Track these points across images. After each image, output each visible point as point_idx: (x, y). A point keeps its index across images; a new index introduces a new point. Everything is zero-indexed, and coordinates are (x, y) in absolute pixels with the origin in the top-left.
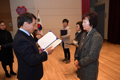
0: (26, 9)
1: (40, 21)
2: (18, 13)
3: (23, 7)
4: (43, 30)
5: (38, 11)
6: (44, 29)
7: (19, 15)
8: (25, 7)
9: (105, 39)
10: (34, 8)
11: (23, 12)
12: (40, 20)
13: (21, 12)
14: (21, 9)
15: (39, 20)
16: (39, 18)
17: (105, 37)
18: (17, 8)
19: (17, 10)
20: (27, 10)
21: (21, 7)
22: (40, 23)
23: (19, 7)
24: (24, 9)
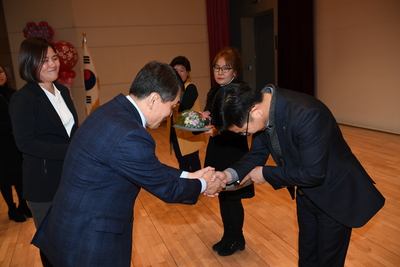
0: (50, 29)
1: (91, 61)
3: (44, 24)
4: (99, 86)
5: (84, 35)
6: (101, 83)
8: (50, 24)
10: (74, 27)
12: (90, 59)
14: (37, 29)
15: (86, 60)
16: (87, 54)
18: (25, 26)
19: (25, 33)
20: (53, 33)
21: (37, 24)
22: (90, 67)
23: (30, 25)
24: (46, 30)
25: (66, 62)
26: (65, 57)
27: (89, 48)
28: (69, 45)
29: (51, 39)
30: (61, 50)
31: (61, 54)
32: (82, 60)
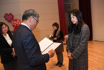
2: (6, 19)
3: (10, 14)
7: (7, 20)
8: (12, 14)
10: (20, 15)
11: (10, 18)
13: (8, 18)
14: (8, 15)
18: (4, 15)
19: (5, 17)
20: (13, 17)
21: (8, 14)
23: (6, 14)
24: (11, 16)
25: (18, 25)
26: (18, 24)
28: (19, 20)
30: (17, 22)
31: (17, 23)
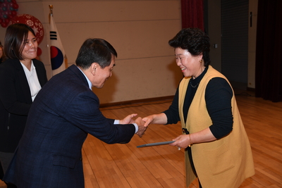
0: (14, 3)
1: (58, 37)
4: (66, 64)
5: (51, 8)
6: (68, 62)
9: (249, 86)
10: (40, 1)
11: (7, 10)
12: (57, 34)
15: (53, 36)
16: (53, 30)
17: (249, 82)
20: (18, 7)
22: (57, 43)
24: (9, 2)
27: (56, 23)
28: (34, 19)
29: (16, 14)
32: (48, 36)
